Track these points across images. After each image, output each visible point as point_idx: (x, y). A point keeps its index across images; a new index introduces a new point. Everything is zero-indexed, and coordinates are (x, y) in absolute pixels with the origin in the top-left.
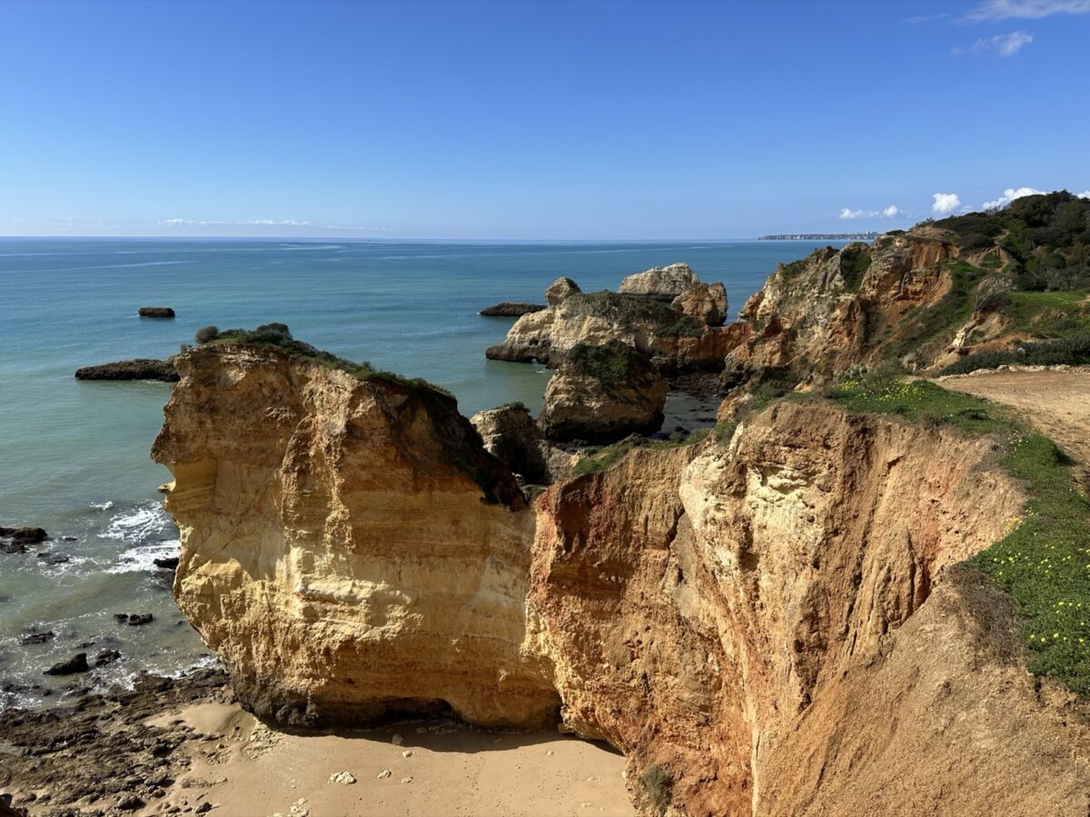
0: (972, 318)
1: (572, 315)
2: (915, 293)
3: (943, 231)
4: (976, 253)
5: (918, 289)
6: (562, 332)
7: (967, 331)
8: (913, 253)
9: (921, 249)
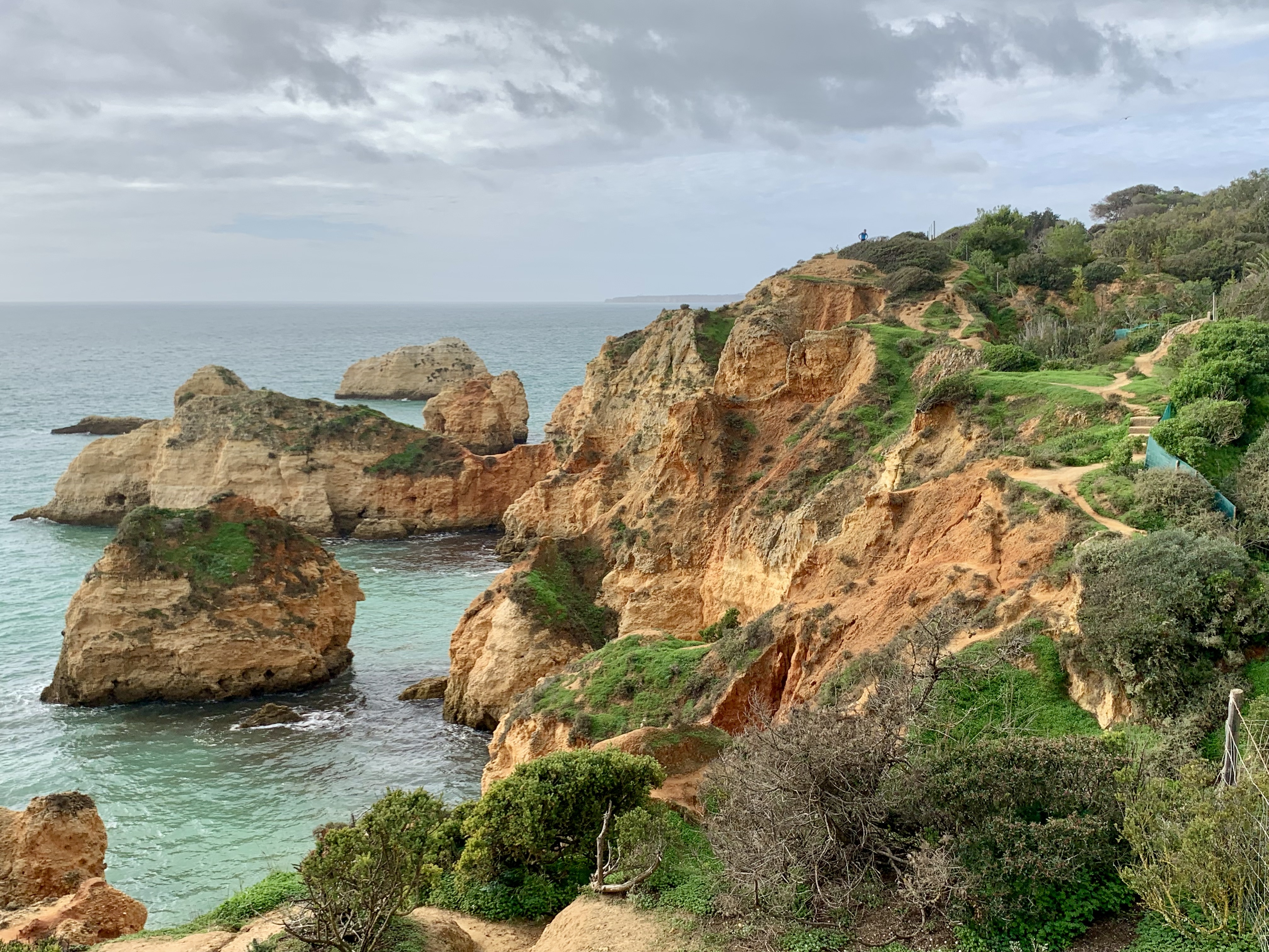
0: (912, 428)
1: (192, 440)
2: (813, 382)
3: (853, 263)
4: (914, 304)
5: (817, 374)
6: (170, 476)
7: (904, 454)
8: (804, 305)
9: (820, 299)
